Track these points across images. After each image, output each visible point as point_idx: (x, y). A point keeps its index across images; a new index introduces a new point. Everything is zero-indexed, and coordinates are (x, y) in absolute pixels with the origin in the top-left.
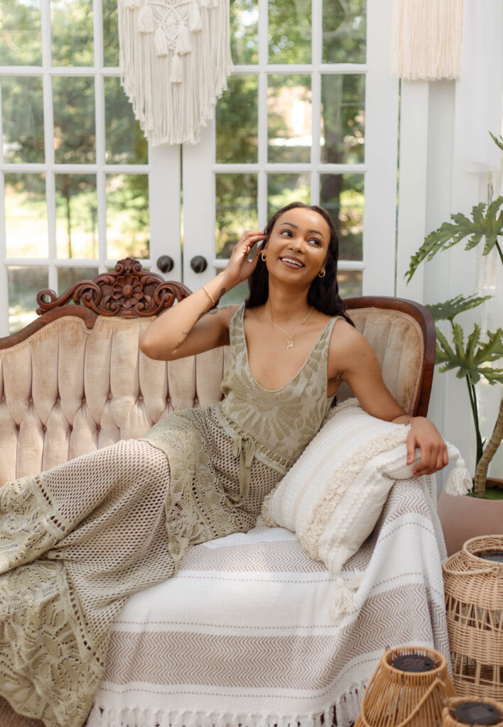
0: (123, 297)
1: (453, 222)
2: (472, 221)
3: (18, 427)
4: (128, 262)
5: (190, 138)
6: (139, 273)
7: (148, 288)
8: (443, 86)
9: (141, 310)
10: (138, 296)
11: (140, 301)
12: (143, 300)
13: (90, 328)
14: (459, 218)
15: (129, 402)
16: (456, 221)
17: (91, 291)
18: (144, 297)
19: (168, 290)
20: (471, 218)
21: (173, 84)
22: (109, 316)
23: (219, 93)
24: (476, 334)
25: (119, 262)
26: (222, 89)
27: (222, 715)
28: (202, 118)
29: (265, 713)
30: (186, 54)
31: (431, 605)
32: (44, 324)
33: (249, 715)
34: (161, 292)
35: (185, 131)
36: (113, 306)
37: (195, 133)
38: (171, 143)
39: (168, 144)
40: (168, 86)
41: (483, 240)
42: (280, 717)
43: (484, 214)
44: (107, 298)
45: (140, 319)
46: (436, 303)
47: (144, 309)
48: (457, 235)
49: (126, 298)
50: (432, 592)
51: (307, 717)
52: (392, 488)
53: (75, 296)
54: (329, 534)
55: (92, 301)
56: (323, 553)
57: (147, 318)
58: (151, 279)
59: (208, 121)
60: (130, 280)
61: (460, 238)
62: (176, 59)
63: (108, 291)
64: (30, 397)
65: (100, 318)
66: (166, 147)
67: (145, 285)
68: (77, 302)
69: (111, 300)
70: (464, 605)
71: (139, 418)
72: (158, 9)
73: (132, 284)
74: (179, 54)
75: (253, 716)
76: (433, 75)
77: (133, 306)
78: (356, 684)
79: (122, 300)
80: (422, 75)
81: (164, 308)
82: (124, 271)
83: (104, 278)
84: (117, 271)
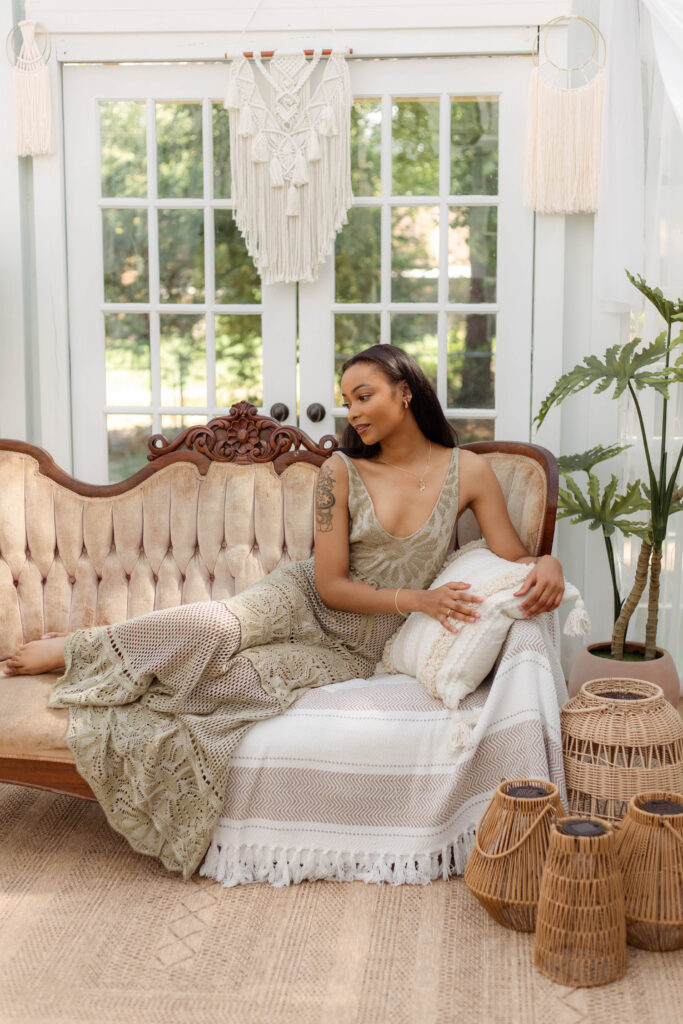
0: (237, 442)
1: (585, 365)
2: (605, 364)
3: (128, 577)
4: (243, 406)
5: (307, 276)
6: (255, 417)
7: (263, 433)
8: (580, 220)
9: (256, 456)
10: (254, 441)
11: (256, 446)
12: (258, 445)
13: (204, 474)
14: (592, 361)
15: (243, 551)
16: (588, 364)
17: (205, 436)
18: (259, 442)
19: (284, 435)
20: (603, 361)
21: (289, 217)
22: (223, 462)
23: (339, 227)
24: (613, 486)
25: (233, 406)
26: (342, 223)
27: (339, 853)
28: (320, 254)
29: (382, 852)
30: (303, 185)
31: (547, 741)
32: (155, 470)
33: (367, 854)
34: (277, 437)
35: (302, 268)
36: (227, 451)
37: (313, 270)
38: (287, 282)
39: (284, 282)
40: (284, 220)
41: (614, 383)
42: (398, 855)
43: (618, 357)
44: (222, 443)
45: (256, 465)
46: (573, 454)
47: (260, 454)
48: (588, 378)
49: (241, 443)
50: (549, 728)
51: (424, 855)
52: (511, 627)
53: (188, 441)
54: (447, 668)
55: (205, 446)
56: (441, 687)
57: (263, 464)
58: (266, 424)
59: (327, 257)
60: (245, 425)
61: (590, 382)
62: (292, 190)
63: (222, 436)
64: (141, 545)
65: (214, 464)
66: (282, 285)
67: (261, 429)
68: (190, 448)
69: (225, 445)
70: (580, 742)
71: (254, 567)
72: (273, 137)
73: (247, 429)
74: (296, 186)
76: (570, 208)
77: (248, 451)
78: (474, 825)
79: (237, 445)
80: (558, 208)
81: (280, 453)
82: (239, 415)
83: (218, 423)
84: (232, 415)
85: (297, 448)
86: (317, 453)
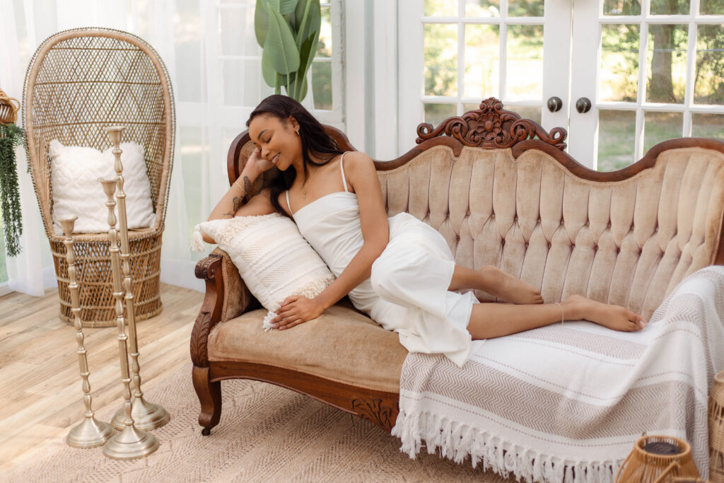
0: (485, 131)
4: (492, 102)
6: (500, 111)
7: (506, 124)
9: (498, 143)
10: (498, 131)
11: (499, 135)
12: (500, 134)
13: (457, 156)
15: (483, 218)
17: (460, 125)
18: (501, 132)
19: (522, 127)
22: (472, 147)
25: (483, 102)
27: (492, 436)
32: (421, 151)
33: (513, 445)
34: (516, 128)
36: (476, 138)
44: (472, 131)
45: (496, 150)
47: (502, 142)
49: (487, 132)
53: (447, 128)
55: (460, 133)
57: (503, 150)
58: (509, 116)
60: (492, 118)
63: (473, 126)
64: (407, 209)
65: (465, 148)
67: (504, 121)
68: (449, 134)
69: (475, 133)
73: (493, 121)
75: (516, 447)
77: (493, 139)
79: (485, 133)
81: (517, 141)
82: (487, 110)
83: (470, 115)
84: (482, 109)
85: (532, 138)
86: (547, 142)
